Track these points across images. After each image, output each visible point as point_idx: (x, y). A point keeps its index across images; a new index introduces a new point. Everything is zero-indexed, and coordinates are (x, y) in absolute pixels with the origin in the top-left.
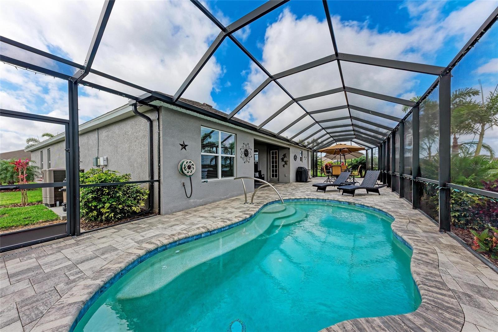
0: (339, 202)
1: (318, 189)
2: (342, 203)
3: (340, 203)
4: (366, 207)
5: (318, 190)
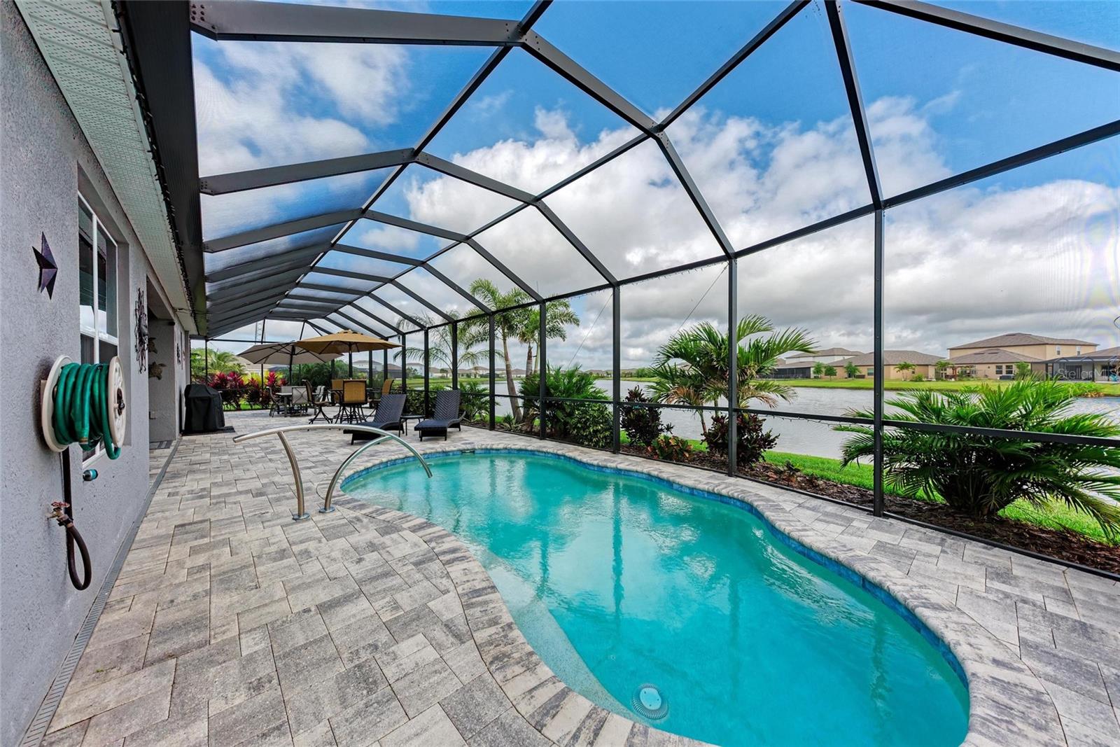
0: (445, 454)
1: (353, 439)
2: (451, 454)
3: (447, 455)
4: (494, 452)
5: (355, 441)
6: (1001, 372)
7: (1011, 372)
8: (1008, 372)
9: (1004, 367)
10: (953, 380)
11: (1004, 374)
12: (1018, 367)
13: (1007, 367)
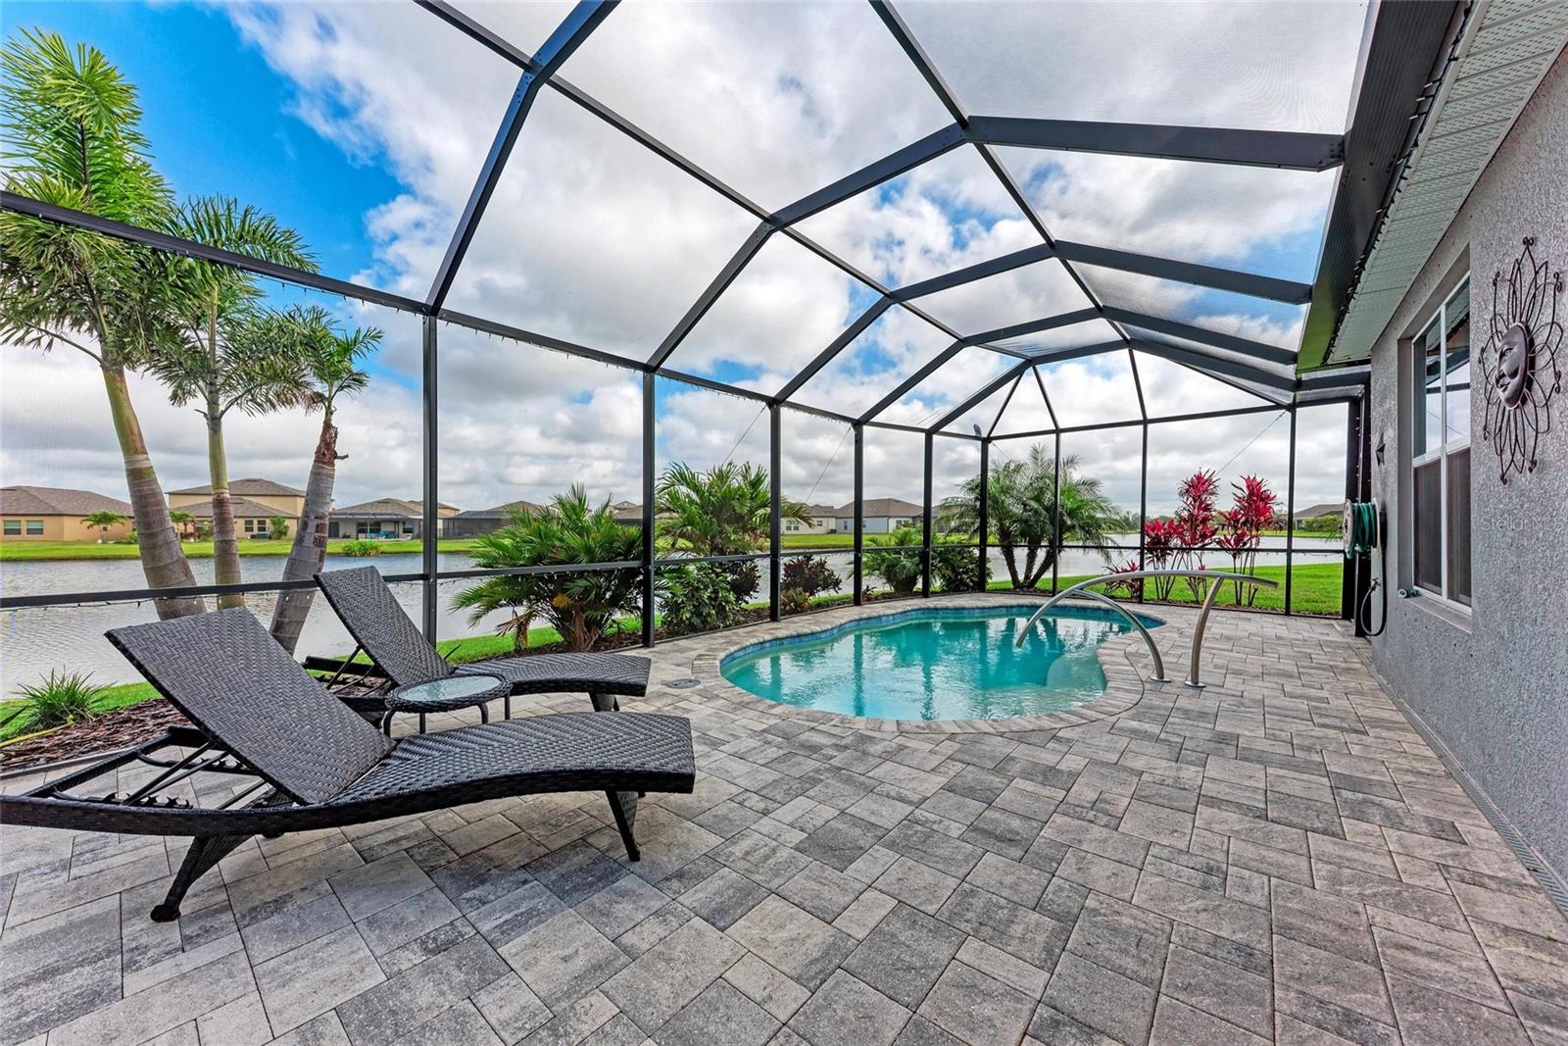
6: (251, 530)
7: (264, 529)
8: (260, 529)
9: (255, 521)
10: (192, 540)
11: (256, 532)
12: (274, 523)
13: (259, 522)
